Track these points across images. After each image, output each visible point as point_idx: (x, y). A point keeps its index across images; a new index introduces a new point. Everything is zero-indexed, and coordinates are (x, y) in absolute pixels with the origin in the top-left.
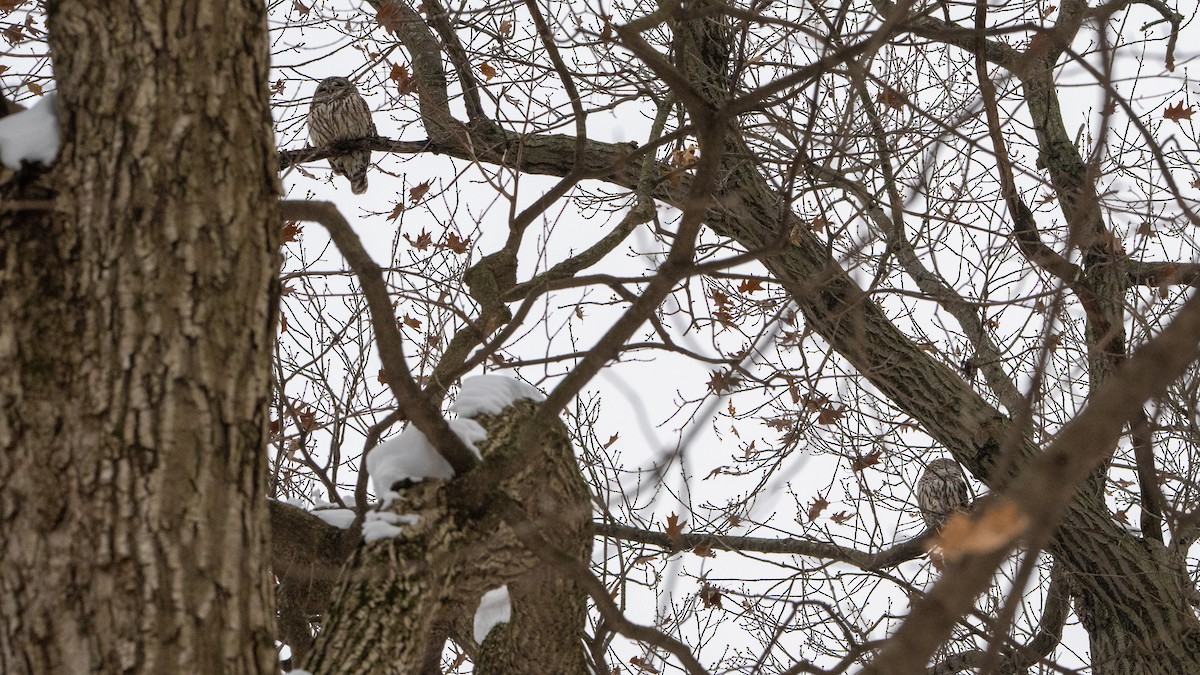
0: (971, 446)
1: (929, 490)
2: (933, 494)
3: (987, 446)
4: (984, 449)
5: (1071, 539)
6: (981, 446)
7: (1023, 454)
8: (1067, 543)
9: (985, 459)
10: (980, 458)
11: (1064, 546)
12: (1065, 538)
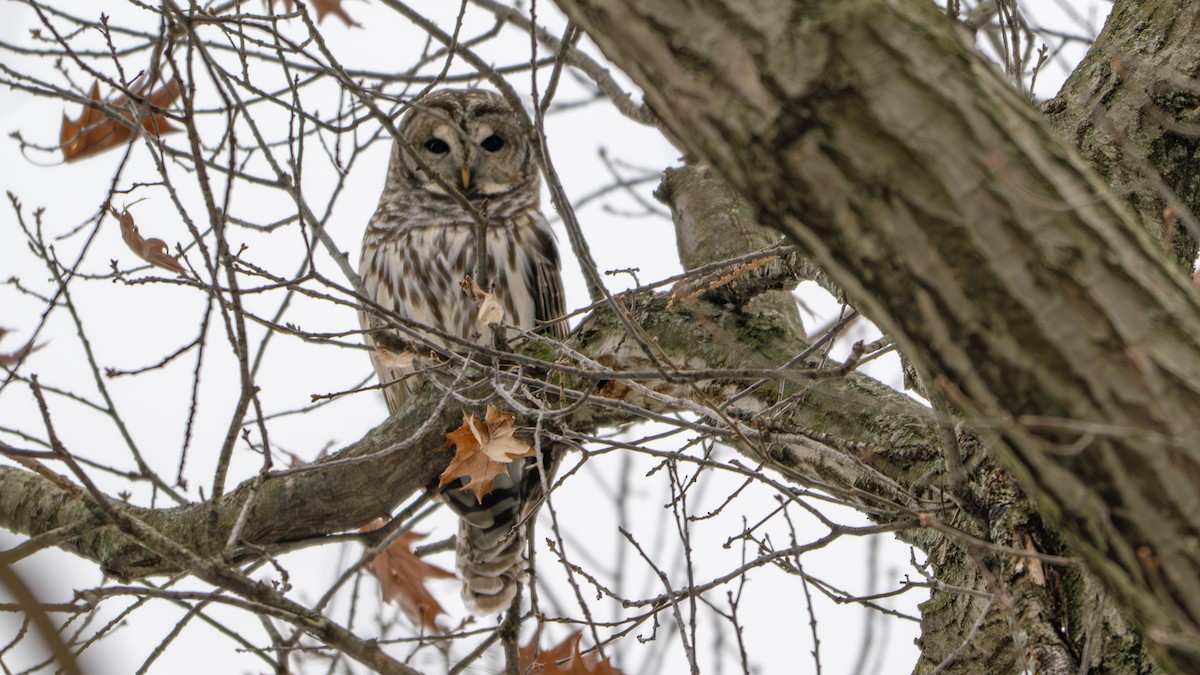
0: (751, 86)
1: (396, 265)
2: (412, 283)
3: (820, 91)
4: (804, 101)
5: (1156, 497)
6: (795, 87)
7: (968, 132)
8: (1139, 512)
9: (810, 144)
10: (786, 140)
11: (1122, 525)
12: (1129, 489)
